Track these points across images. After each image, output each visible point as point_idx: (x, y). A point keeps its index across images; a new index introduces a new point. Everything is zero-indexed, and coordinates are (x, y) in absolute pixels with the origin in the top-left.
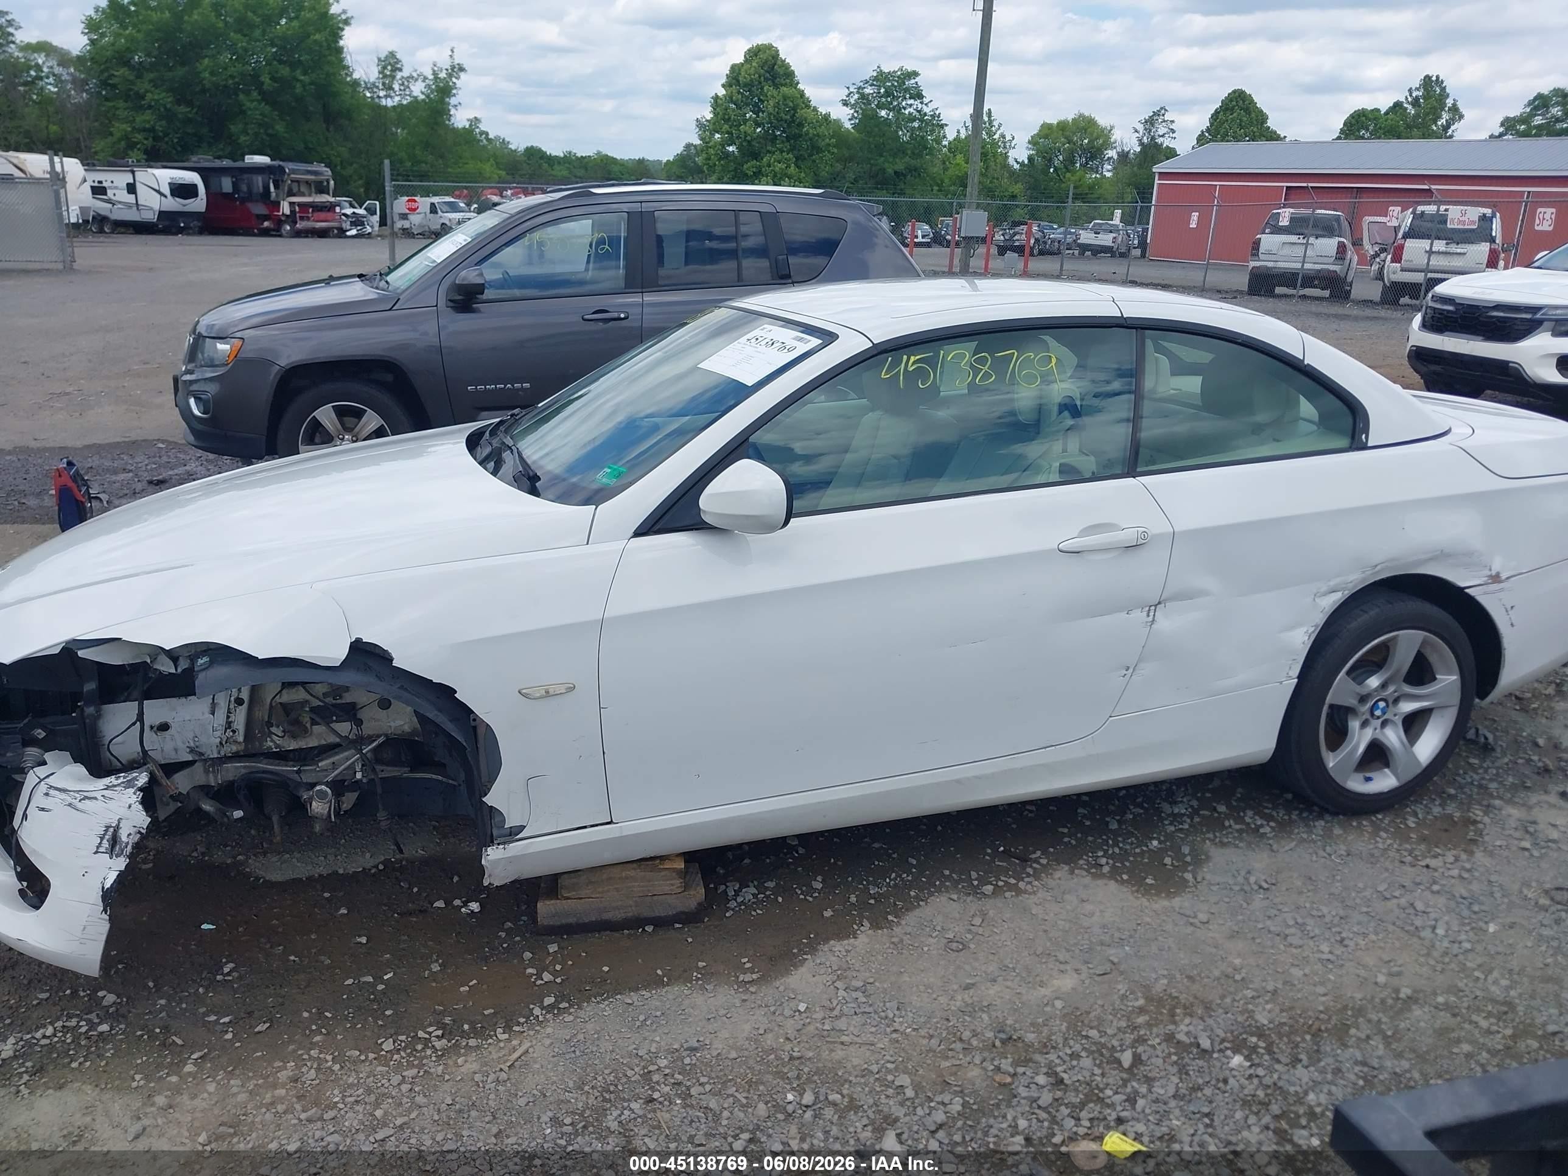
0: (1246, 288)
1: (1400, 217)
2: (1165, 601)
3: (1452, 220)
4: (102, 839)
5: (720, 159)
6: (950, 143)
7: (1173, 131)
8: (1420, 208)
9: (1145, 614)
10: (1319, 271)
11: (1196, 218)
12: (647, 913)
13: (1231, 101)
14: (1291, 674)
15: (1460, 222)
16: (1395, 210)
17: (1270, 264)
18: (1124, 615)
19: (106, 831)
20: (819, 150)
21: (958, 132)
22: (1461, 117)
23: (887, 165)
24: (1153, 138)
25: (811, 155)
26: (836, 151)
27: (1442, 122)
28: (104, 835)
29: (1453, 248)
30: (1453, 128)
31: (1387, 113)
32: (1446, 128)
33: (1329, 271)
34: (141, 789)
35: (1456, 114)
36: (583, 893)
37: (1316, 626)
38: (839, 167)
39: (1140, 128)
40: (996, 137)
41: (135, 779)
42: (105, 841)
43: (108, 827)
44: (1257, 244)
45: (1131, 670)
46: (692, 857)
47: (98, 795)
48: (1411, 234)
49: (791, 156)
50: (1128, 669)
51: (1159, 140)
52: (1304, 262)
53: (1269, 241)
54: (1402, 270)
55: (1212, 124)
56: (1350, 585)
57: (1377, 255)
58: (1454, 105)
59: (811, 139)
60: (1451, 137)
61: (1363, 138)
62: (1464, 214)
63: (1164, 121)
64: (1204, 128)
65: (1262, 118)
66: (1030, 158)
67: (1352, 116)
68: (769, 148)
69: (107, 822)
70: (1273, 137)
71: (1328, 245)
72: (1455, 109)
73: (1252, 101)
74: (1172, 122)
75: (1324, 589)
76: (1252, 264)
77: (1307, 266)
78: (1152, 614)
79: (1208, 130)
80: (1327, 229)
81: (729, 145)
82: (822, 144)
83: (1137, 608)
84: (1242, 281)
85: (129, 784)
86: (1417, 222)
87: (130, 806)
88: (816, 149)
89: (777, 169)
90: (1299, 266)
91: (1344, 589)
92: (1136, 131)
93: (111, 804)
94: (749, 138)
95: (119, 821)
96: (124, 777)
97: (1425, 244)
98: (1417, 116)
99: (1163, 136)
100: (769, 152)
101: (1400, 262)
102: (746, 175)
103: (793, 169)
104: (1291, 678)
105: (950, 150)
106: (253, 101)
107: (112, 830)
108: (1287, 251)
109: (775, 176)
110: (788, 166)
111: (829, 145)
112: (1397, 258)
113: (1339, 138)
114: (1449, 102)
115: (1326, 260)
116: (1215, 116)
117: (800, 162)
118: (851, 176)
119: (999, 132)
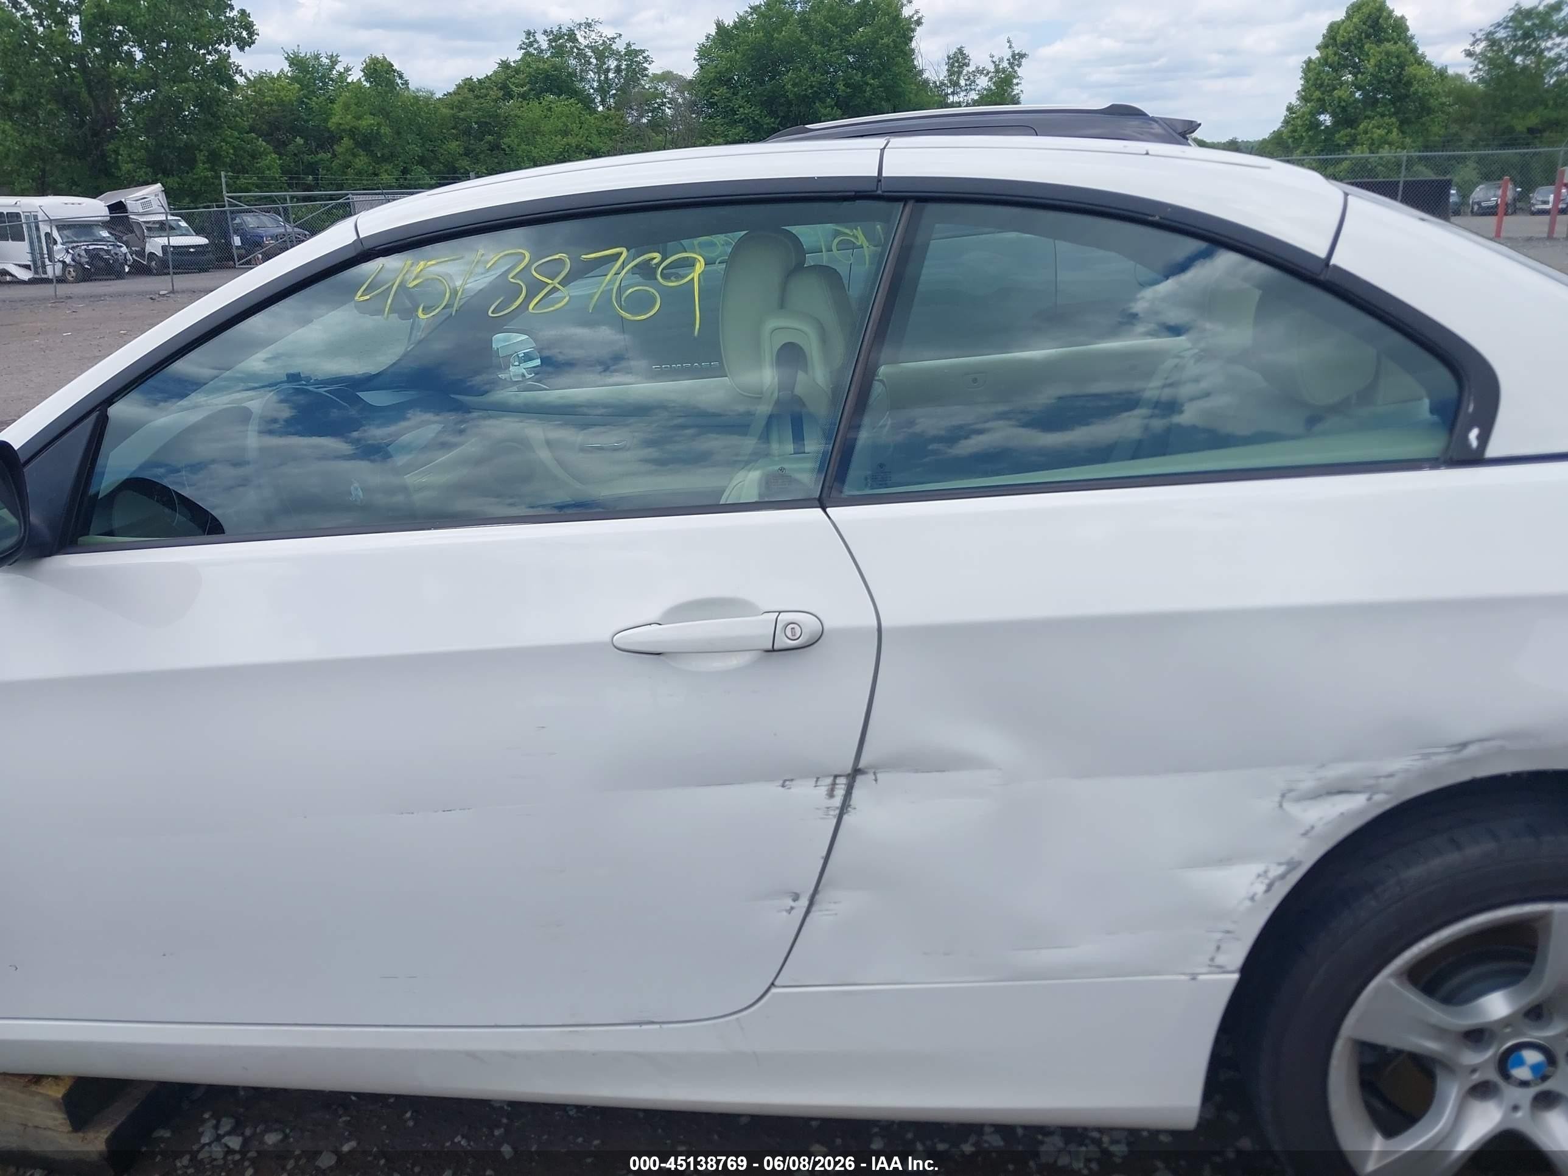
2: (876, 769)
5: (1307, 130)
9: (823, 790)
14: (1221, 959)
18: (773, 789)
20: (1429, 111)
23: (1517, 121)
25: (1418, 118)
26: (1452, 110)
37: (1292, 865)
38: (1455, 128)
45: (804, 902)
49: (1394, 120)
50: (796, 897)
56: (1391, 783)
59: (1420, 98)
68: (1369, 113)
75: (1308, 783)
78: (840, 792)
81: (1320, 113)
82: (1433, 103)
83: (804, 776)
88: (1425, 109)
89: (1375, 136)
91: (1371, 790)
94: (1343, 104)
100: (1368, 117)
102: (1338, 145)
103: (1395, 135)
104: (1222, 969)
106: (826, 108)
109: (1372, 144)
110: (1390, 132)
111: (1443, 104)
117: (1405, 127)
118: (1470, 137)
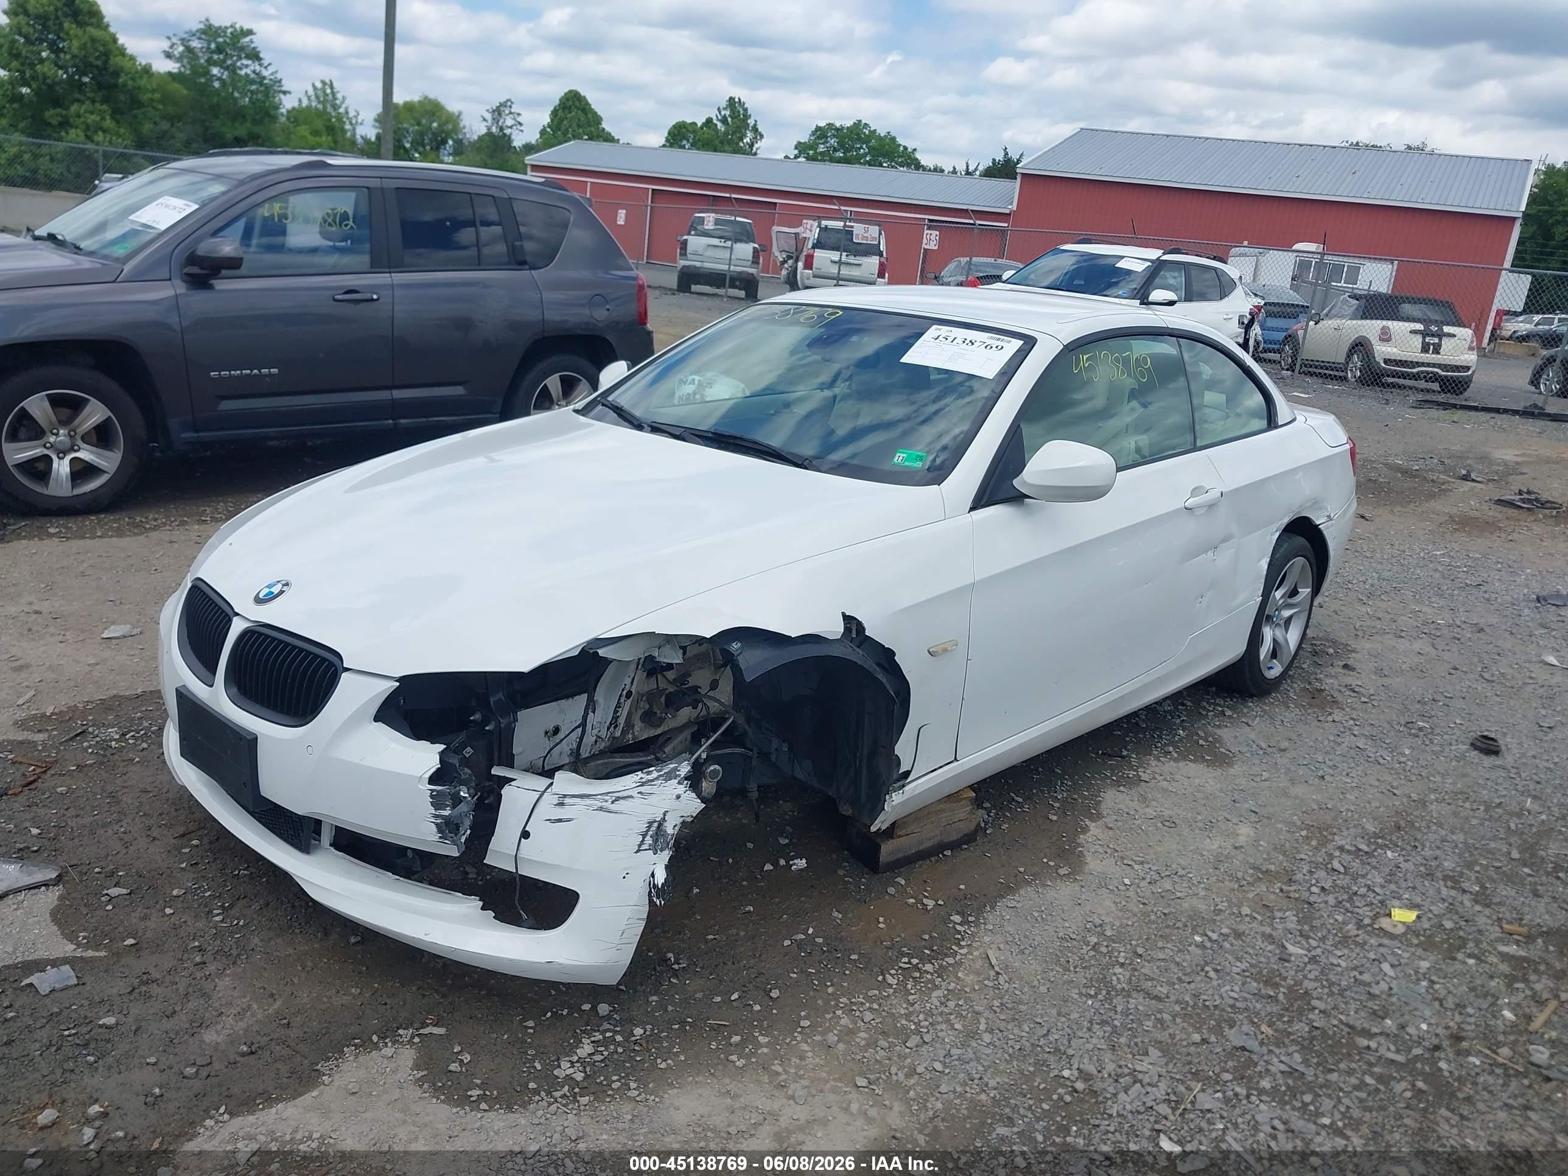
0: (675, 287)
1: (810, 230)
2: (1220, 543)
3: (857, 235)
4: (644, 836)
6: (288, 112)
7: (520, 124)
8: (824, 223)
9: (1212, 554)
10: (741, 273)
11: (623, 216)
12: (947, 839)
13: (568, 100)
14: (1259, 593)
15: (864, 237)
16: (809, 223)
17: (698, 264)
18: (1205, 556)
19: (649, 827)
20: (140, 105)
21: (300, 100)
22: (762, 136)
23: (224, 129)
24: (501, 129)
25: (130, 110)
26: (160, 107)
27: (747, 140)
28: (647, 831)
29: (852, 260)
30: (756, 146)
31: (702, 128)
32: (751, 145)
33: (748, 273)
34: (686, 778)
35: (758, 135)
36: (909, 830)
37: (1270, 557)
38: (165, 125)
39: (488, 116)
40: (342, 110)
41: (676, 769)
42: (648, 838)
43: (651, 824)
44: (684, 244)
46: (976, 787)
47: (634, 793)
48: (818, 245)
49: (105, 107)
50: (1202, 597)
51: (508, 131)
52: (730, 265)
53: (695, 242)
54: (814, 276)
55: (552, 121)
56: (1283, 526)
57: (784, 262)
58: (755, 125)
59: (130, 91)
60: (756, 154)
61: (684, 147)
62: (866, 231)
63: (511, 113)
64: (546, 124)
65: (598, 120)
66: (378, 137)
67: (674, 126)
68: (77, 96)
69: (651, 817)
70: (609, 138)
71: (745, 250)
72: (755, 129)
73: (587, 103)
74: (519, 114)
75: (1274, 529)
76: (683, 263)
77: (732, 268)
78: (1215, 554)
79: (549, 126)
80: (743, 235)
81: (22, 86)
82: (143, 97)
83: (1210, 550)
84: (672, 280)
85: (669, 776)
86: (823, 234)
87: (678, 797)
88: (135, 103)
89: (88, 121)
90: (726, 267)
91: (1280, 529)
92: (485, 120)
93: (652, 800)
94: (47, 81)
95: (665, 814)
96: (658, 771)
97: (835, 256)
98: (726, 133)
99: (511, 127)
100: (79, 101)
101: (811, 269)
103: (108, 123)
104: (1259, 596)
105: (288, 118)
107: (656, 825)
108: (710, 253)
109: (87, 129)
110: (103, 119)
111: (152, 100)
112: (809, 265)
113: (664, 146)
114: (751, 122)
115: (745, 263)
116: (554, 113)
117: (118, 116)
118: (181, 136)
119: (344, 106)
